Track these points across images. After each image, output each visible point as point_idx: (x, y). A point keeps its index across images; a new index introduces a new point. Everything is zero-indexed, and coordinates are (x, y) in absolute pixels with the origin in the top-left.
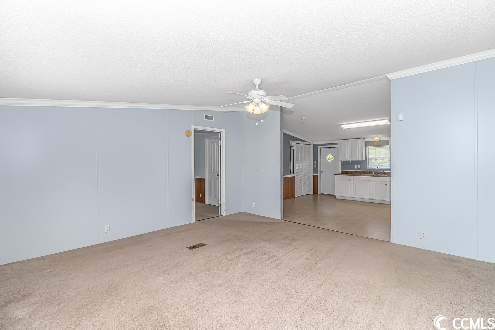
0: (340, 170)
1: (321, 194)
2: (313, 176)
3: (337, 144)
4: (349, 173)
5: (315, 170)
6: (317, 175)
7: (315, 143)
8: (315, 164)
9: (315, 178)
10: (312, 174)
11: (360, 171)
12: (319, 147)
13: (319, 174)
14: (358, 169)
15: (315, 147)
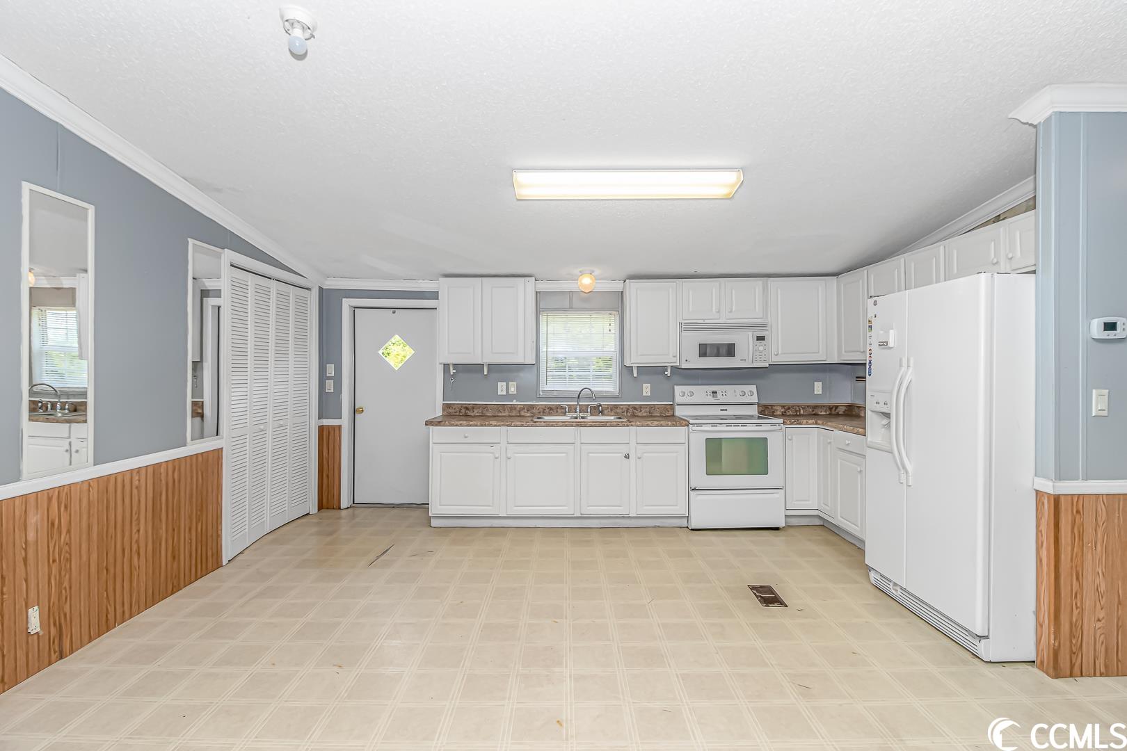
0: (440, 402)
1: (354, 505)
2: (321, 429)
3: (434, 295)
4: (476, 412)
5: (327, 404)
6: (340, 427)
7: (331, 284)
8: (330, 378)
9: (328, 440)
10: (315, 423)
11: (514, 402)
12: (347, 303)
13: (345, 422)
14: (508, 396)
15: (329, 301)
